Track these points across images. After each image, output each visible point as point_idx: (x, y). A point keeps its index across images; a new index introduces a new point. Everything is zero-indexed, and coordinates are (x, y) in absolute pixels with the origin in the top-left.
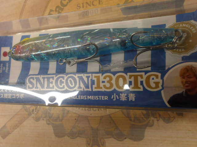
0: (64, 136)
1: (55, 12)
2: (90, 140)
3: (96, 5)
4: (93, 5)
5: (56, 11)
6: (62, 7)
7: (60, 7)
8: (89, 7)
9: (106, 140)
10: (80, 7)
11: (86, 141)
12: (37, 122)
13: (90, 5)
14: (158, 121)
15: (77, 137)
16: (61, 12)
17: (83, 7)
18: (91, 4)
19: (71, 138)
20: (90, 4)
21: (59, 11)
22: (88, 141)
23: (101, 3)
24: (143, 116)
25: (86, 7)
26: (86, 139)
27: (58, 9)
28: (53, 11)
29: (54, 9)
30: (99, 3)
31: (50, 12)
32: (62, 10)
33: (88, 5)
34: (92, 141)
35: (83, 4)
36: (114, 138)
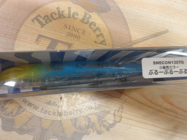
0: (12, 131)
1: (42, 19)
2: (37, 138)
4: (78, 32)
5: (44, 19)
6: (51, 19)
7: (49, 18)
8: (74, 31)
10: (67, 27)
11: (33, 138)
13: (75, 31)
14: (93, 132)
15: (25, 133)
16: (49, 22)
17: (69, 29)
18: (77, 30)
20: (75, 29)
21: (47, 20)
23: (84, 33)
24: (85, 127)
25: (72, 30)
28: (41, 17)
30: (83, 33)
31: (37, 16)
32: (50, 21)
33: (73, 29)
35: (70, 26)
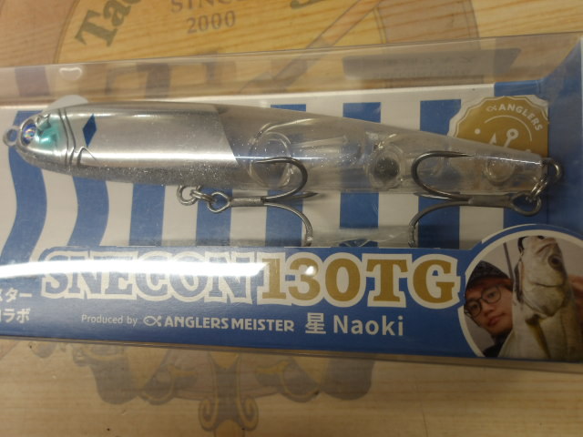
3: (229, 3)
9: (258, 401)
12: (41, 359)
19: (152, 403)
22: (205, 409)
26: (198, 402)
27: (111, 10)
29: (100, 9)
34: (216, 407)
36: (285, 394)
